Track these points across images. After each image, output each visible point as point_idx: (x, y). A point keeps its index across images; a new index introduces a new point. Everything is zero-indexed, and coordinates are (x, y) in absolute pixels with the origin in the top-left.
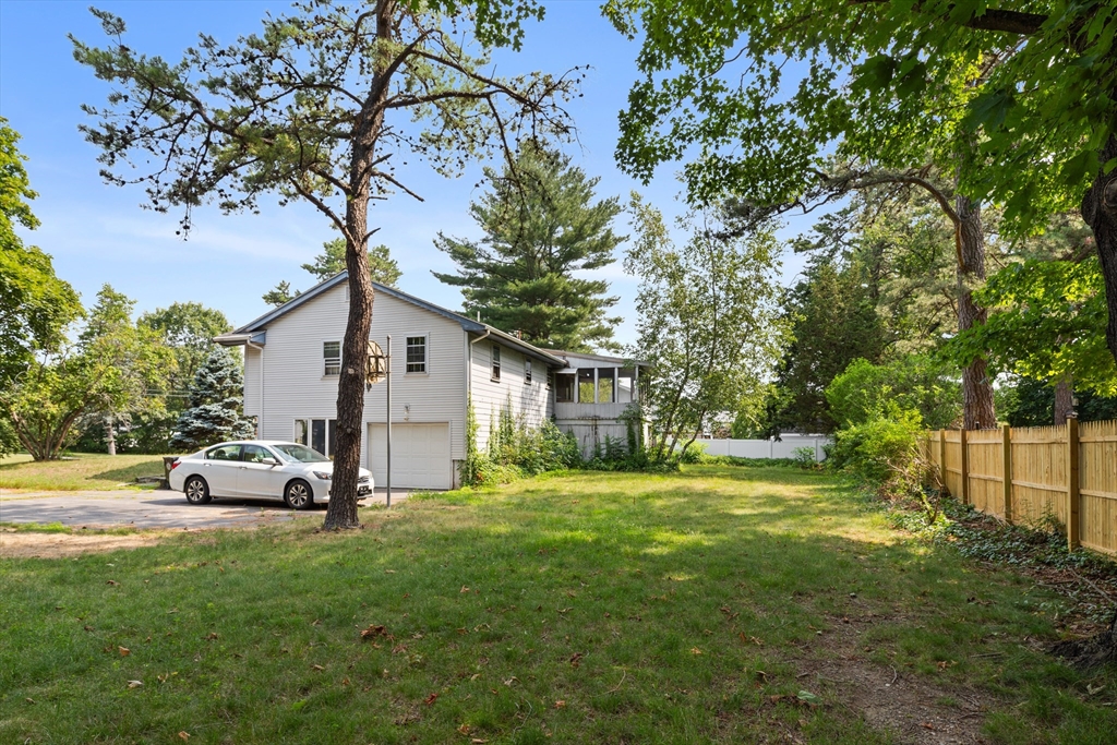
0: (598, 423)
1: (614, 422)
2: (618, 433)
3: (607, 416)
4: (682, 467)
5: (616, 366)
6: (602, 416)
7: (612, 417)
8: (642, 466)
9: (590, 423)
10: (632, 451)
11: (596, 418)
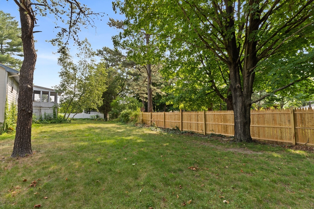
0: (41, 108)
1: (49, 108)
2: (50, 112)
3: (45, 106)
4: (72, 121)
5: (50, 91)
6: (43, 106)
7: (47, 107)
8: (61, 122)
9: (38, 108)
10: (55, 117)
11: (40, 107)
